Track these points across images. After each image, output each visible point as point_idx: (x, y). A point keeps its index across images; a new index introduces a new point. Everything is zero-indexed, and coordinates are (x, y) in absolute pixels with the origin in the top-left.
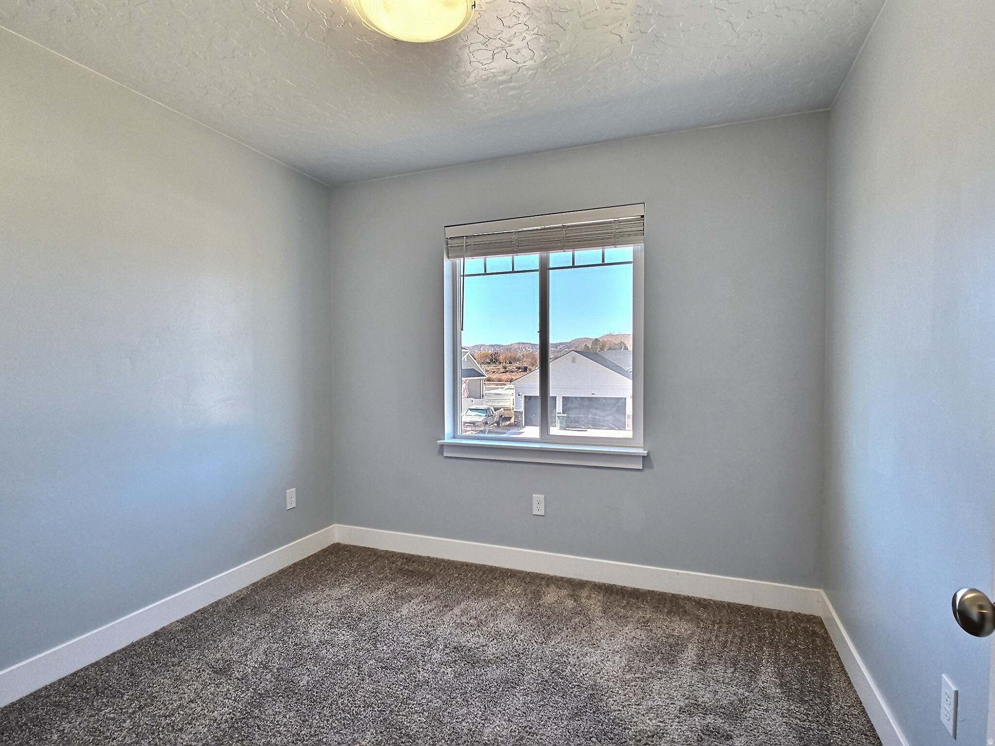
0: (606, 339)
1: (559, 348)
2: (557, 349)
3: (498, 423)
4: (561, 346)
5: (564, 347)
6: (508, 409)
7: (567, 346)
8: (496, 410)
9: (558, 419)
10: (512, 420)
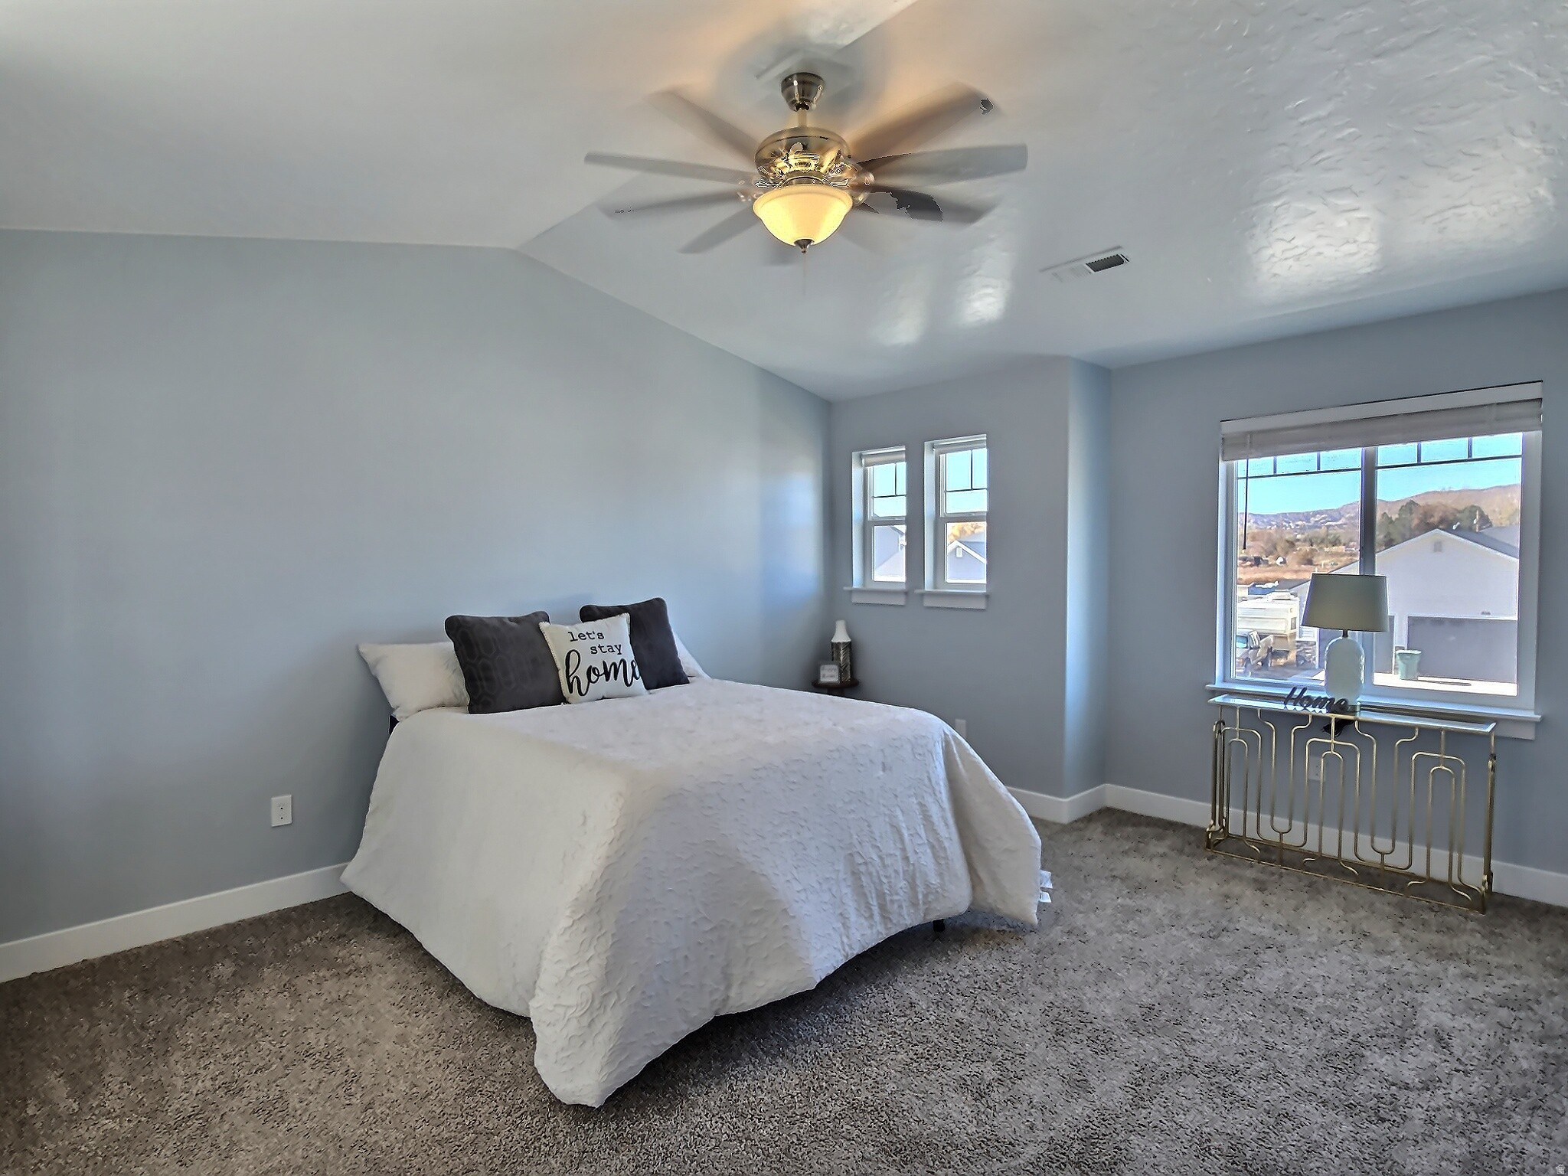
0: (1431, 501)
1: (1313, 520)
2: (1309, 522)
3: (1264, 662)
4: (1317, 518)
5: (1324, 518)
6: (1280, 637)
7: (1331, 516)
8: (1261, 636)
9: (1401, 659)
10: (1292, 656)
